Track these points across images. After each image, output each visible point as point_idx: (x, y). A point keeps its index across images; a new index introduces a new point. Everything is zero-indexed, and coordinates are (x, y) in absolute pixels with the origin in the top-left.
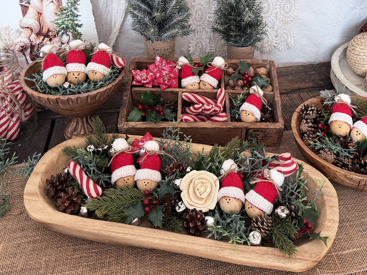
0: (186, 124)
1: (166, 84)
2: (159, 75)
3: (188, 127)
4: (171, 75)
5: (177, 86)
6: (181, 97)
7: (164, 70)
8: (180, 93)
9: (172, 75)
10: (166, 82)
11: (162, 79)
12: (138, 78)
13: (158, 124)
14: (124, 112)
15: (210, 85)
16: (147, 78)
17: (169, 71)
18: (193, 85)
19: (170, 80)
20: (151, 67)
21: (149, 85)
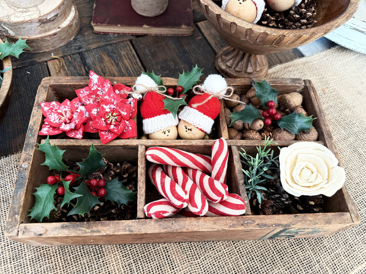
0: (157, 225)
1: (110, 131)
2: (98, 112)
3: (163, 231)
4: (122, 113)
5: (135, 134)
6: (144, 159)
7: (107, 103)
8: (141, 150)
9: (124, 113)
10: (112, 127)
11: (103, 119)
12: (53, 118)
13: (95, 229)
14: (20, 199)
15: (201, 129)
16: (71, 119)
17: (117, 104)
18: (167, 132)
19: (120, 122)
20: (83, 93)
21: (76, 134)
